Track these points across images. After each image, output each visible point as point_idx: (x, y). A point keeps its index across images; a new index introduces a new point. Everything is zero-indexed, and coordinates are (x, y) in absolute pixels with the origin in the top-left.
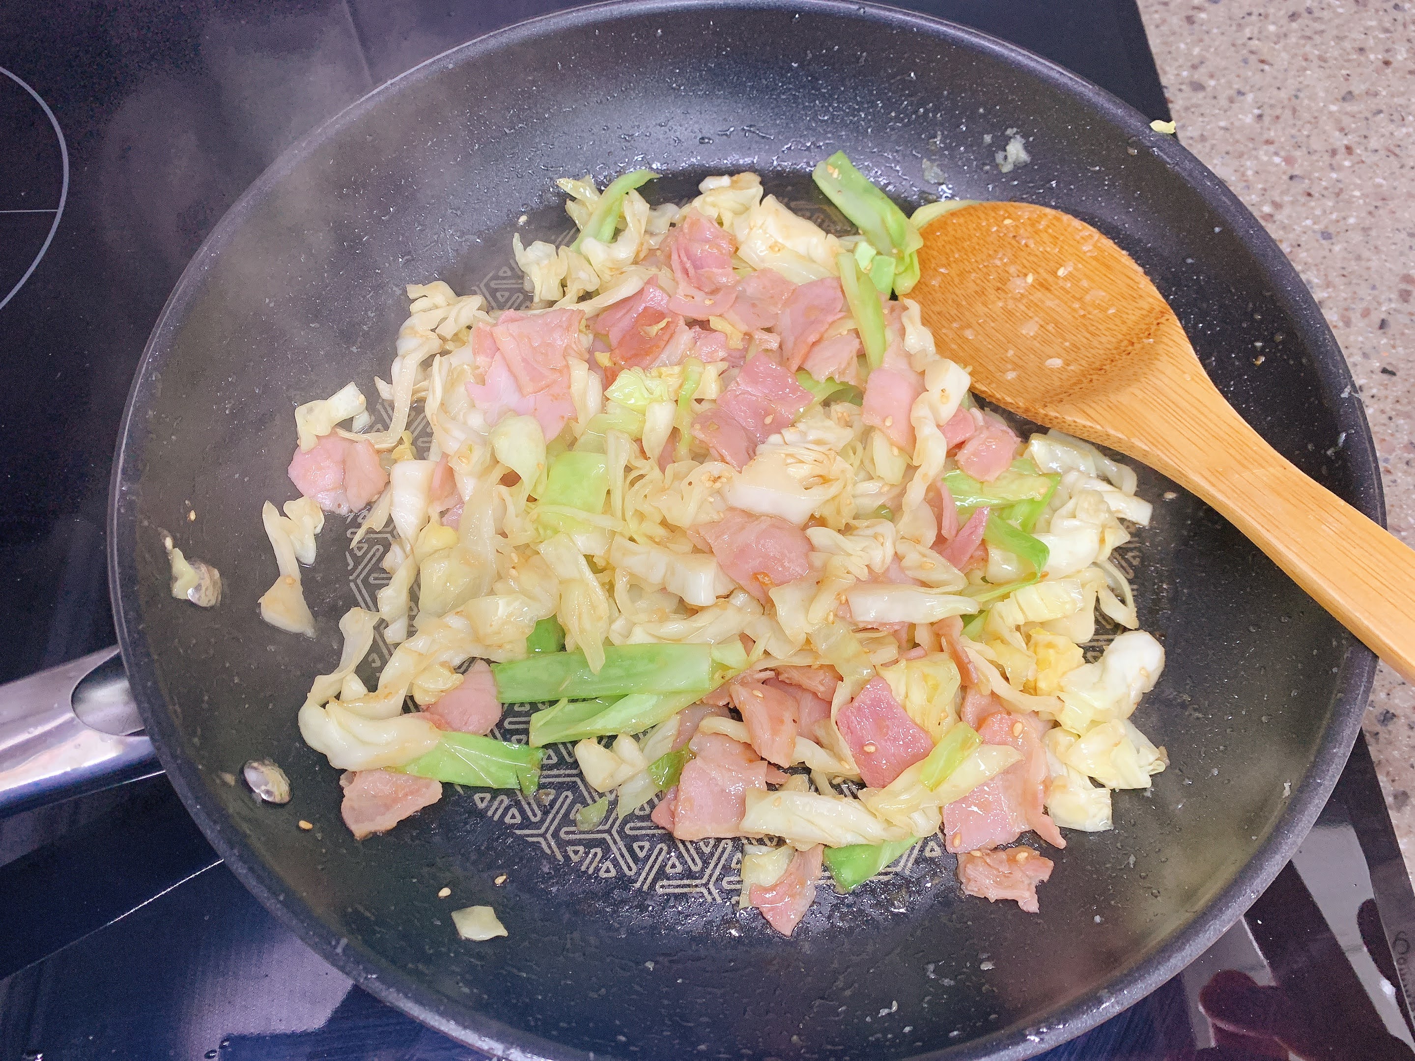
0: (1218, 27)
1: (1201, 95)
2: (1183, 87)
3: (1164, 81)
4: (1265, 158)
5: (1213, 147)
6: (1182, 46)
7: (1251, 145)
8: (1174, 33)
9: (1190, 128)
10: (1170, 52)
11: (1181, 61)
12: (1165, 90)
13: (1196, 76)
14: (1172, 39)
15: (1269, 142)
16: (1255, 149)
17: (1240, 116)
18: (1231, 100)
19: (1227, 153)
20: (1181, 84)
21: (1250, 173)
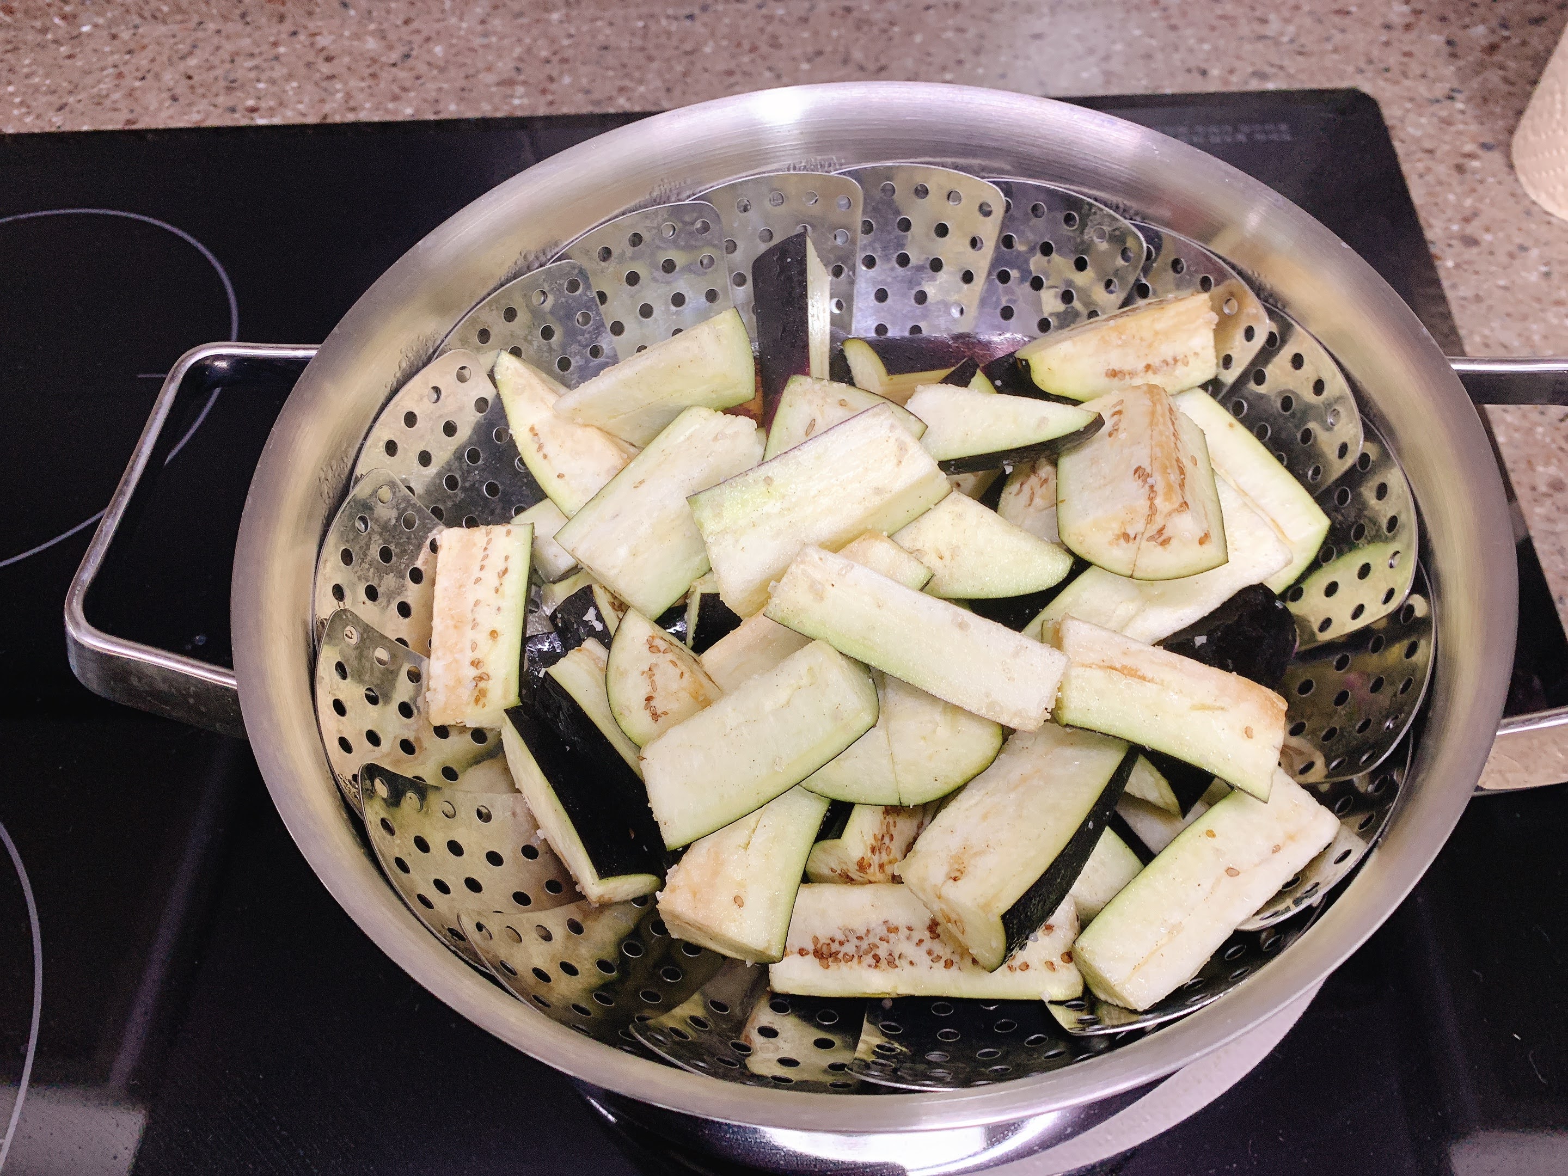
0: (1494, 176)
1: (1475, 250)
2: (1453, 242)
3: (1429, 235)
4: (1555, 321)
5: (1490, 308)
6: (1451, 197)
7: (1537, 306)
8: (1440, 183)
9: (1462, 288)
10: (1436, 204)
11: (1450, 213)
12: (1430, 246)
13: (1470, 229)
14: (1438, 189)
15: (1559, 303)
16: (1542, 310)
17: (1524, 274)
18: (1512, 256)
19: (1508, 315)
20: (1451, 238)
21: (1536, 338)
